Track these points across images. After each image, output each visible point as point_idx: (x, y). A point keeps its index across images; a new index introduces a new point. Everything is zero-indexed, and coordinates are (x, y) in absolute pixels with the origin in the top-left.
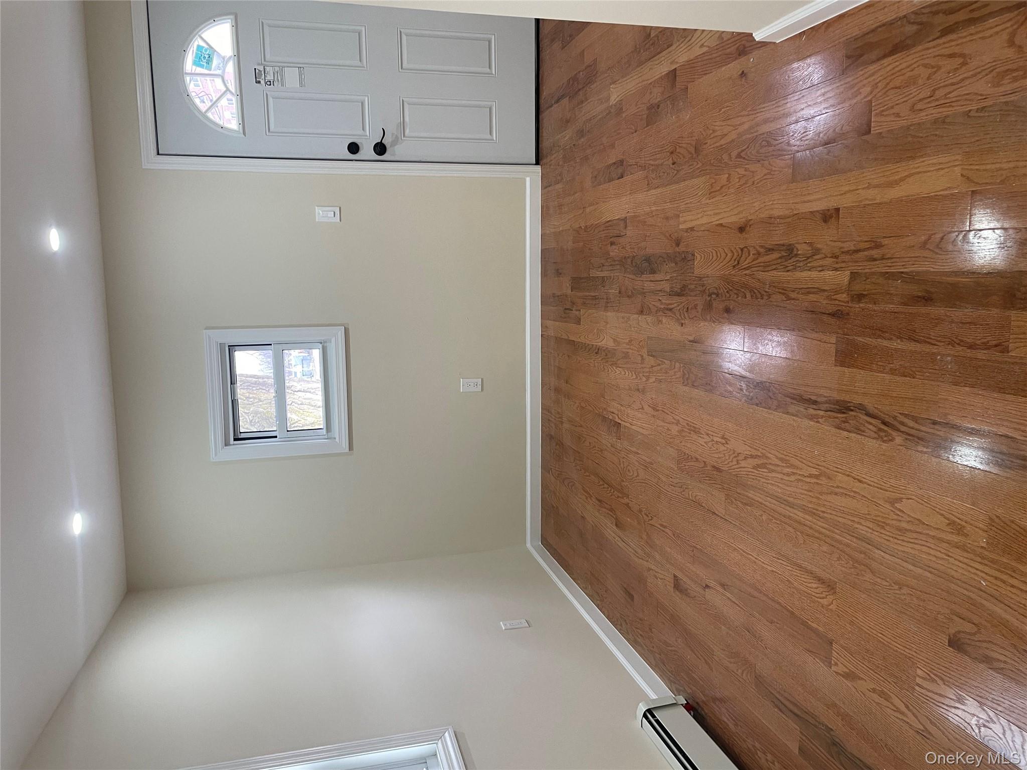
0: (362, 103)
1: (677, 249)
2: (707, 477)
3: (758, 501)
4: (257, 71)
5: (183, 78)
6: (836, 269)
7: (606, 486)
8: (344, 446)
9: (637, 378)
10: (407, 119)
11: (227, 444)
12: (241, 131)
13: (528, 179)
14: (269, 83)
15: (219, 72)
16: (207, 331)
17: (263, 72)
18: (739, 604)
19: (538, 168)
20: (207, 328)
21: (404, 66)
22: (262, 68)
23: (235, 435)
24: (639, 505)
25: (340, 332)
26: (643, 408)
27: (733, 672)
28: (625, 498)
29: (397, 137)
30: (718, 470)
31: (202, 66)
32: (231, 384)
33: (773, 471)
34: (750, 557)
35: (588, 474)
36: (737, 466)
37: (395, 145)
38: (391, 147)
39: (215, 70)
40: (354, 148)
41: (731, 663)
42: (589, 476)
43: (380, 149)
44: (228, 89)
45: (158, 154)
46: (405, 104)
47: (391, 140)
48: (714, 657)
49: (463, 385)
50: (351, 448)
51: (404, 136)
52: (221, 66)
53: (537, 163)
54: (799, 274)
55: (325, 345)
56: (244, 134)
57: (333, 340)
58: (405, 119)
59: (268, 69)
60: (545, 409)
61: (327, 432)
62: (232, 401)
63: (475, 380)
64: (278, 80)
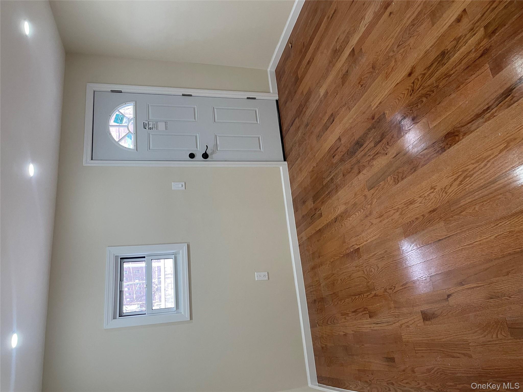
0: (196, 137)
1: (374, 121)
2: (427, 223)
3: (469, 203)
4: (145, 124)
5: (108, 127)
6: (474, 34)
7: (357, 297)
8: (187, 317)
9: (364, 210)
10: (218, 143)
11: (114, 318)
12: (135, 149)
13: (281, 168)
14: (150, 129)
15: (126, 124)
16: (109, 247)
17: (147, 124)
18: (478, 285)
19: (286, 163)
20: (109, 246)
21: (216, 120)
22: (147, 123)
23: (120, 314)
24: (383, 288)
25: (185, 247)
26: (372, 224)
27: (490, 341)
28: (372, 293)
29: (213, 150)
30: (434, 211)
31: (118, 123)
32: (120, 281)
33: (473, 174)
34: (475, 244)
35: (343, 301)
36: (447, 195)
37: (213, 154)
38: (210, 155)
39: (124, 124)
40: (192, 156)
41: (485, 336)
42: (345, 301)
43: (205, 156)
44: (130, 132)
45: (92, 159)
46: (217, 136)
47: (210, 152)
48: (470, 344)
49: (257, 276)
50: (191, 318)
51: (217, 150)
52: (127, 122)
53: (285, 160)
54: (452, 59)
55: (176, 256)
56: (137, 150)
57: (181, 251)
58: (217, 143)
59: (150, 123)
60: (307, 287)
61: (177, 309)
62: (120, 291)
63: (264, 273)
64: (155, 127)
